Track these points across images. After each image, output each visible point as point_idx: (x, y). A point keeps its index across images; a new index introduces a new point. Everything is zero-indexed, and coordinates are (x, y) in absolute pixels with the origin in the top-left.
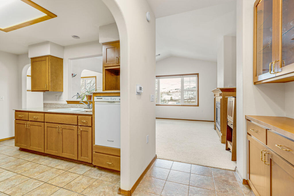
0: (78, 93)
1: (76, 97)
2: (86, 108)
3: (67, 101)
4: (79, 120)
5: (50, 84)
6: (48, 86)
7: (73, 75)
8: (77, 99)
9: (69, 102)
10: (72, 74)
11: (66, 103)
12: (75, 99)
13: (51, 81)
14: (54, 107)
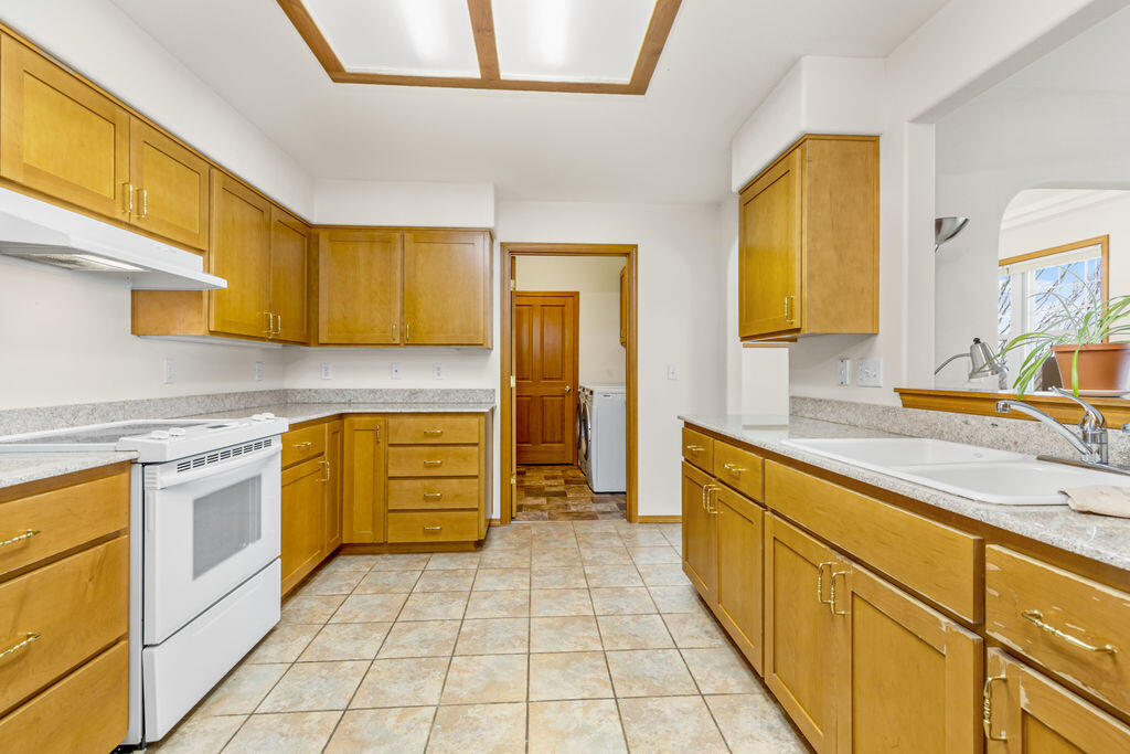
0: (977, 341)
1: (965, 365)
2: (1057, 454)
3: (903, 393)
4: (991, 591)
5: (805, 294)
6: (797, 305)
7: (947, 228)
8: (971, 376)
9: (913, 398)
10: (939, 224)
11: (897, 401)
12: (957, 379)
13: (811, 276)
14: (833, 417)
